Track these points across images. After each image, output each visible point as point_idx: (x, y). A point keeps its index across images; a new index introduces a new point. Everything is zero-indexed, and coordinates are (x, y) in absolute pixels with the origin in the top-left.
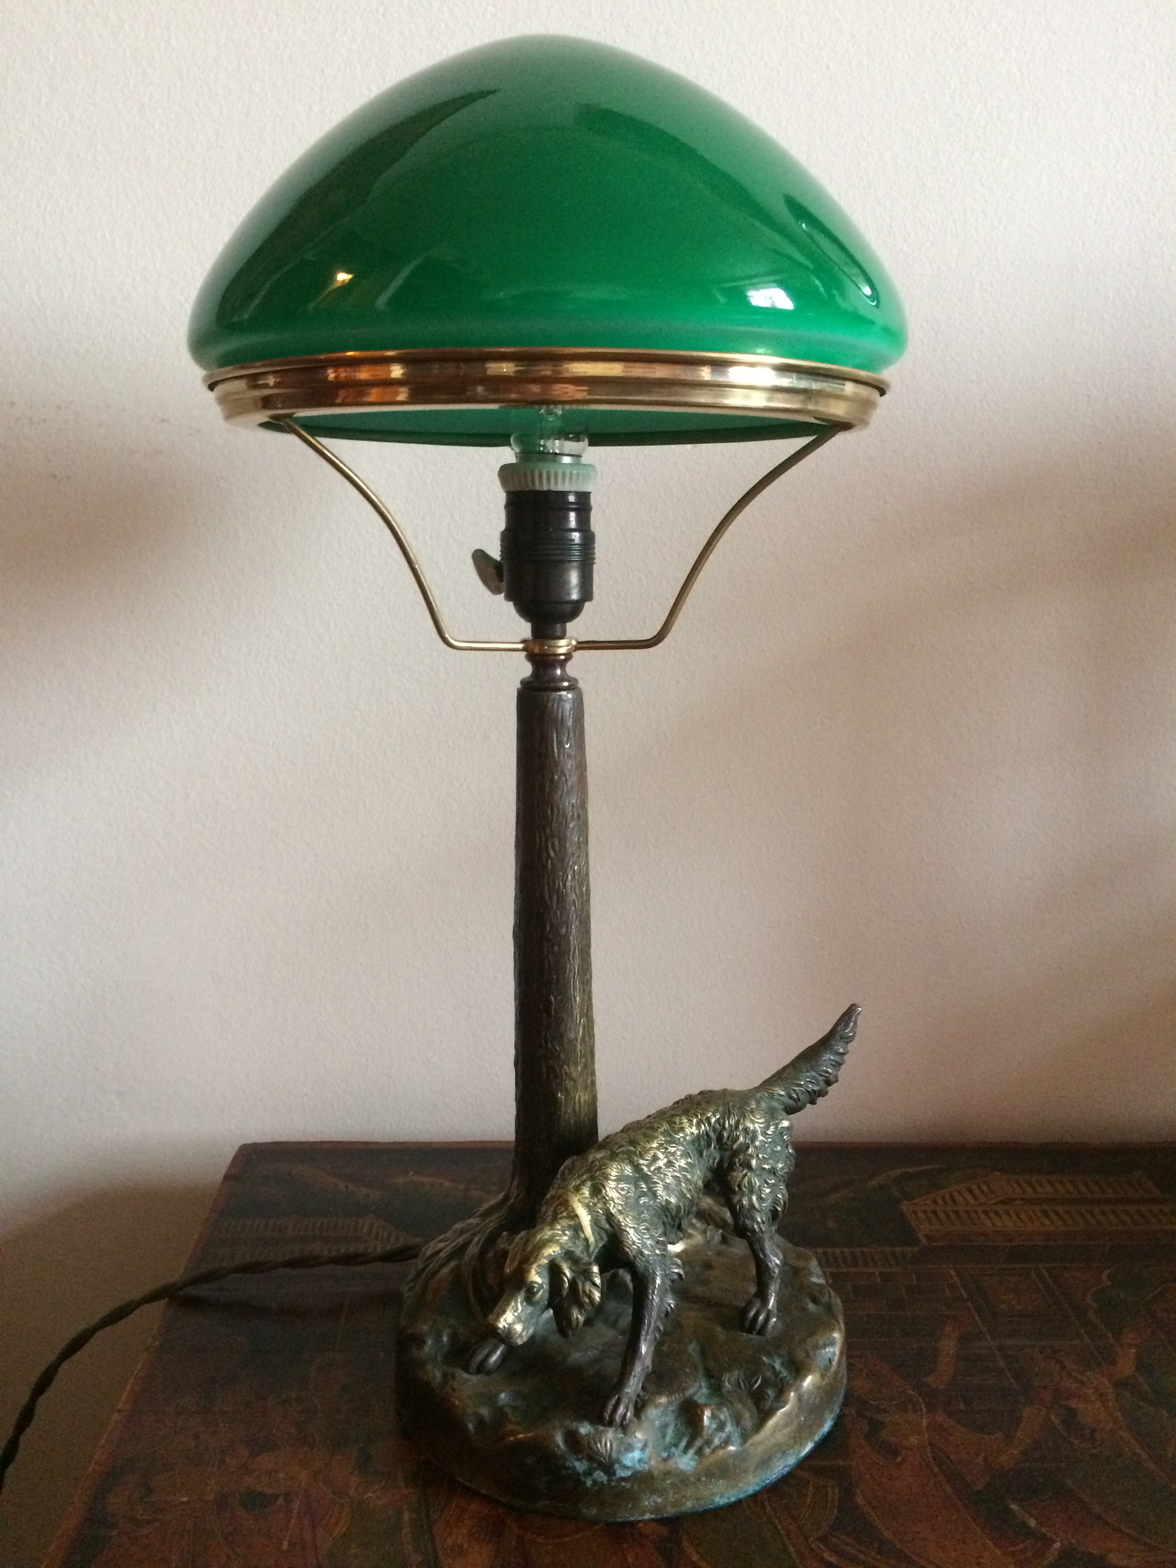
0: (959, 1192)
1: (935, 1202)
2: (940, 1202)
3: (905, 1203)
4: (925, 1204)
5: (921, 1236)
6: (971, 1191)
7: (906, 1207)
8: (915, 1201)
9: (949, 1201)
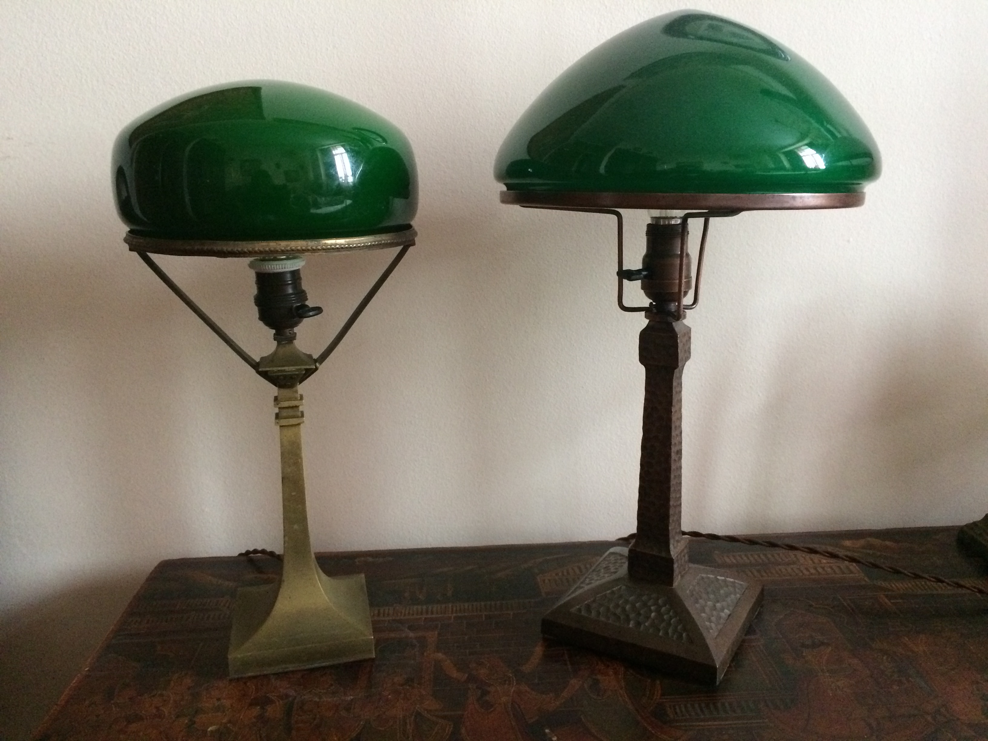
0: (573, 569)
1: (557, 574)
2: (560, 574)
3: (541, 575)
4: (551, 576)
5: (543, 593)
6: (579, 568)
7: (539, 578)
8: (546, 574)
9: (565, 574)
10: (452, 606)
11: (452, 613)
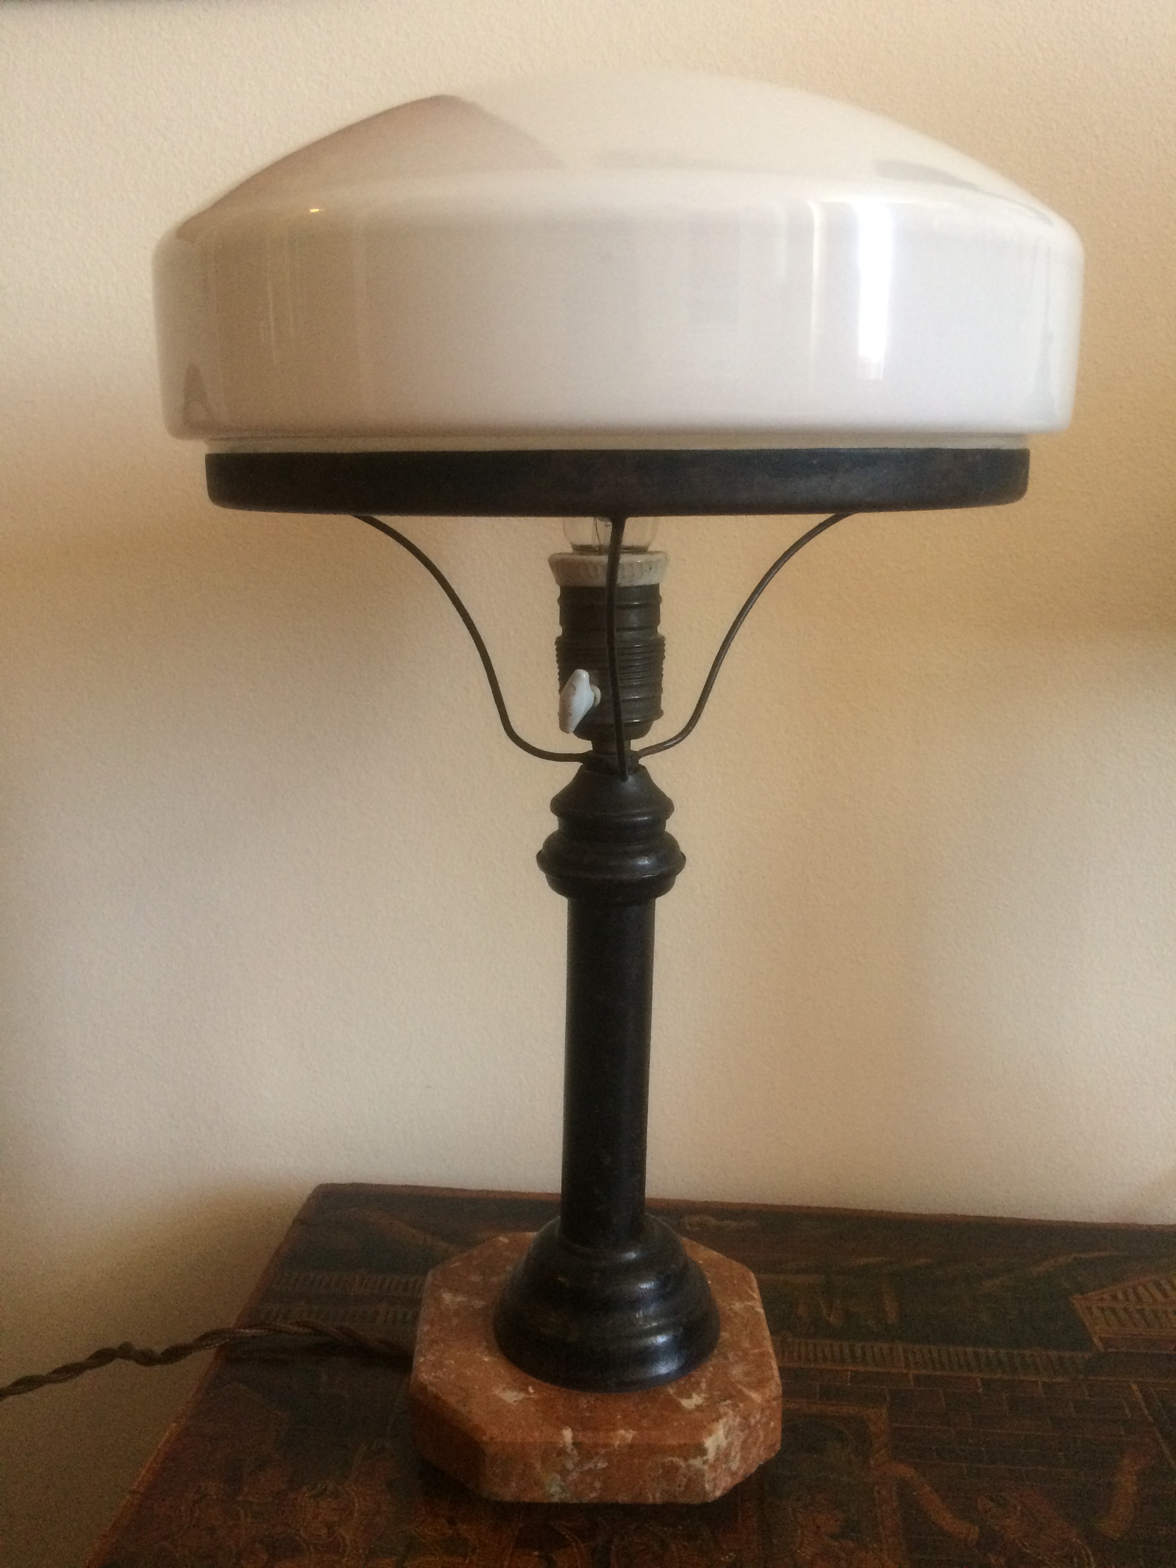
0: (1145, 1286)
1: (1114, 1297)
2: (1120, 1296)
3: (1078, 1296)
4: (1102, 1299)
5: (1096, 1341)
6: (1158, 1285)
7: (1078, 1302)
8: (1090, 1294)
9: (1132, 1297)
10: (905, 1351)
11: (907, 1365)
